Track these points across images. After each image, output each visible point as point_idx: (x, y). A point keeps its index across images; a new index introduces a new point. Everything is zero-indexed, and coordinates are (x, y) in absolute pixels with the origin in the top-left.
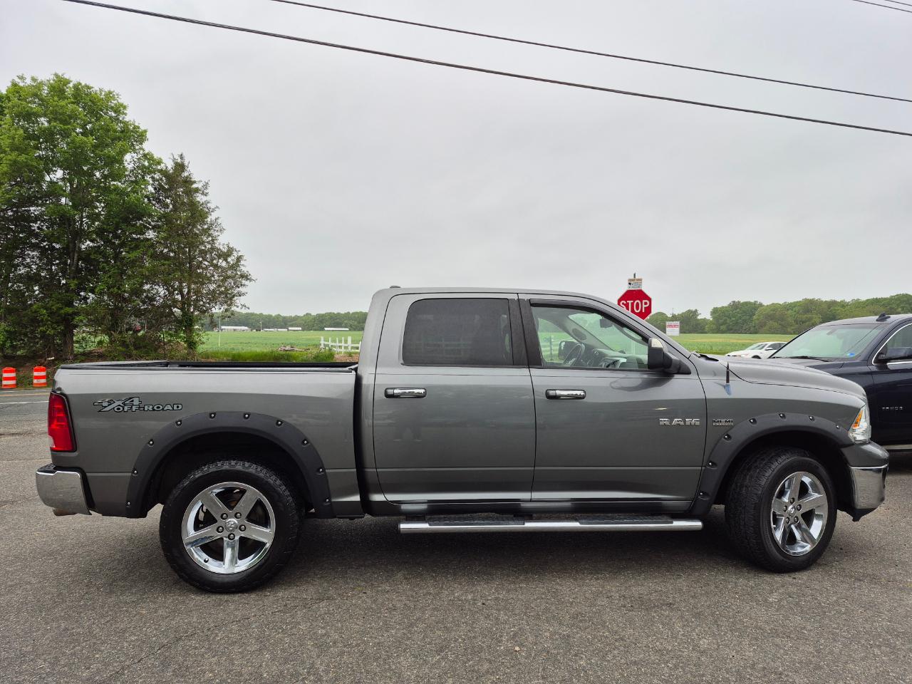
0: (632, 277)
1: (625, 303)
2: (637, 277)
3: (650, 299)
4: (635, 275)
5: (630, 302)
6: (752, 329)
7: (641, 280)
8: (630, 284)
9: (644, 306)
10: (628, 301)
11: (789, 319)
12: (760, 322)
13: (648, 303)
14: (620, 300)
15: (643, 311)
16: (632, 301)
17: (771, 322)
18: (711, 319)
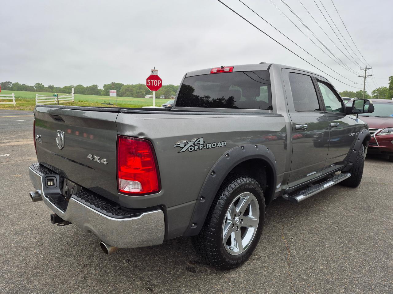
0: (153, 69)
1: (150, 81)
2: (155, 69)
3: (161, 80)
4: (154, 68)
5: (152, 81)
6: (120, 95)
7: (157, 70)
8: (152, 72)
9: (159, 83)
10: (151, 80)
11: (134, 91)
12: (124, 92)
13: (161, 82)
14: (147, 79)
15: (158, 85)
16: (153, 80)
17: (128, 92)
18: (103, 90)
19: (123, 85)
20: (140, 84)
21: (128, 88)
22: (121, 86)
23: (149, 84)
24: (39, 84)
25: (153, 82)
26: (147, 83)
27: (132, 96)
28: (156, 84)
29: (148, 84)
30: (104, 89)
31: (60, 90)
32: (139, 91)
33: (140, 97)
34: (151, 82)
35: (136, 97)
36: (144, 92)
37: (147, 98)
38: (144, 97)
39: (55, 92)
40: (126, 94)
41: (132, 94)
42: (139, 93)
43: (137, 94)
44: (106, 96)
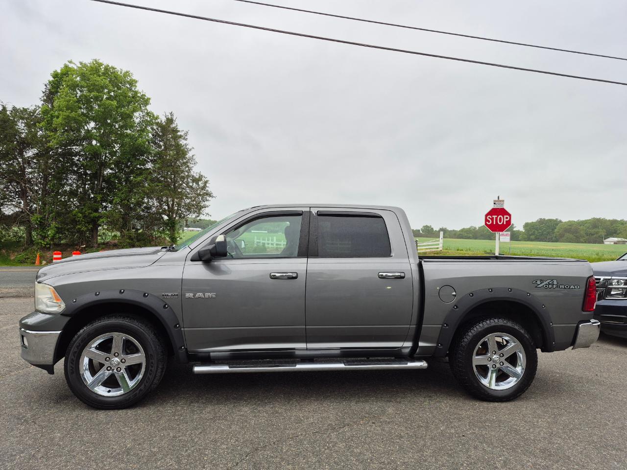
0: (497, 199)
1: (491, 217)
2: (500, 199)
3: (510, 215)
4: (498, 197)
6: (553, 239)
7: (503, 201)
8: (495, 203)
9: (505, 220)
10: (493, 216)
11: (582, 232)
12: (560, 234)
13: (509, 218)
14: (487, 215)
15: (505, 223)
16: (496, 216)
17: (568, 234)
18: (524, 231)
19: (560, 221)
20: (594, 218)
21: (569, 227)
22: (557, 224)
23: (489, 222)
24: (427, 226)
25: (496, 218)
26: (486, 220)
27: (577, 240)
28: (500, 222)
29: (487, 223)
30: (526, 230)
31: (455, 235)
32: (593, 231)
33: (595, 242)
34: (492, 219)
35: (585, 242)
36: (602, 233)
37: (608, 243)
38: (603, 243)
39: (448, 237)
40: (564, 238)
41: (577, 237)
42: (592, 235)
43: (587, 237)
44: (528, 241)
